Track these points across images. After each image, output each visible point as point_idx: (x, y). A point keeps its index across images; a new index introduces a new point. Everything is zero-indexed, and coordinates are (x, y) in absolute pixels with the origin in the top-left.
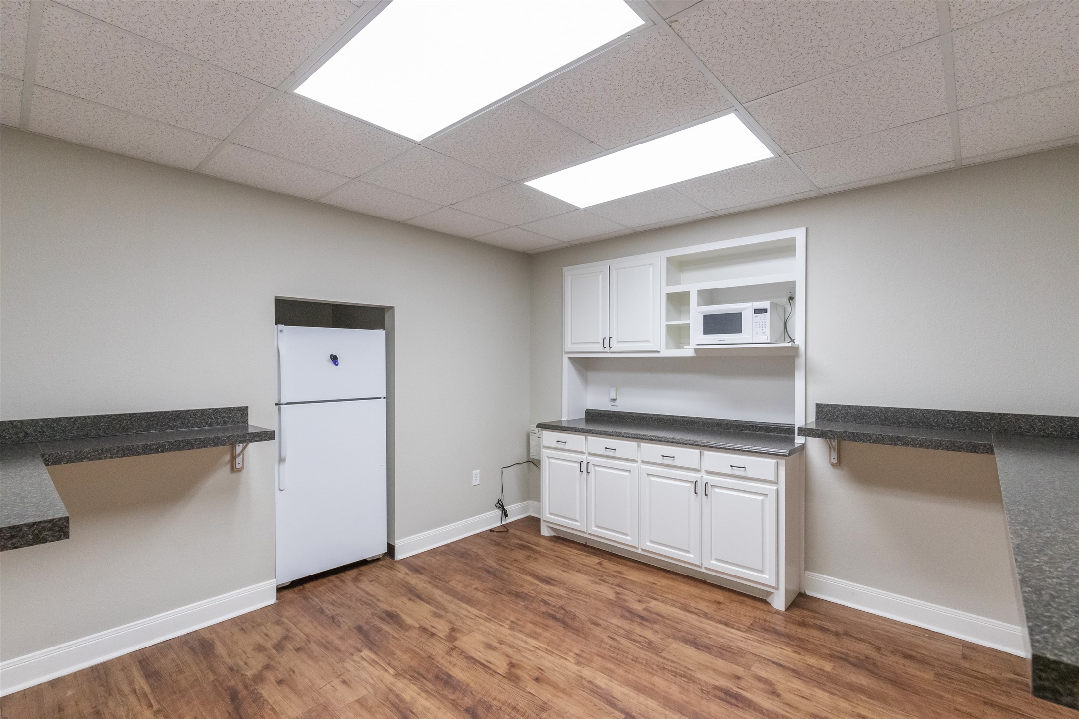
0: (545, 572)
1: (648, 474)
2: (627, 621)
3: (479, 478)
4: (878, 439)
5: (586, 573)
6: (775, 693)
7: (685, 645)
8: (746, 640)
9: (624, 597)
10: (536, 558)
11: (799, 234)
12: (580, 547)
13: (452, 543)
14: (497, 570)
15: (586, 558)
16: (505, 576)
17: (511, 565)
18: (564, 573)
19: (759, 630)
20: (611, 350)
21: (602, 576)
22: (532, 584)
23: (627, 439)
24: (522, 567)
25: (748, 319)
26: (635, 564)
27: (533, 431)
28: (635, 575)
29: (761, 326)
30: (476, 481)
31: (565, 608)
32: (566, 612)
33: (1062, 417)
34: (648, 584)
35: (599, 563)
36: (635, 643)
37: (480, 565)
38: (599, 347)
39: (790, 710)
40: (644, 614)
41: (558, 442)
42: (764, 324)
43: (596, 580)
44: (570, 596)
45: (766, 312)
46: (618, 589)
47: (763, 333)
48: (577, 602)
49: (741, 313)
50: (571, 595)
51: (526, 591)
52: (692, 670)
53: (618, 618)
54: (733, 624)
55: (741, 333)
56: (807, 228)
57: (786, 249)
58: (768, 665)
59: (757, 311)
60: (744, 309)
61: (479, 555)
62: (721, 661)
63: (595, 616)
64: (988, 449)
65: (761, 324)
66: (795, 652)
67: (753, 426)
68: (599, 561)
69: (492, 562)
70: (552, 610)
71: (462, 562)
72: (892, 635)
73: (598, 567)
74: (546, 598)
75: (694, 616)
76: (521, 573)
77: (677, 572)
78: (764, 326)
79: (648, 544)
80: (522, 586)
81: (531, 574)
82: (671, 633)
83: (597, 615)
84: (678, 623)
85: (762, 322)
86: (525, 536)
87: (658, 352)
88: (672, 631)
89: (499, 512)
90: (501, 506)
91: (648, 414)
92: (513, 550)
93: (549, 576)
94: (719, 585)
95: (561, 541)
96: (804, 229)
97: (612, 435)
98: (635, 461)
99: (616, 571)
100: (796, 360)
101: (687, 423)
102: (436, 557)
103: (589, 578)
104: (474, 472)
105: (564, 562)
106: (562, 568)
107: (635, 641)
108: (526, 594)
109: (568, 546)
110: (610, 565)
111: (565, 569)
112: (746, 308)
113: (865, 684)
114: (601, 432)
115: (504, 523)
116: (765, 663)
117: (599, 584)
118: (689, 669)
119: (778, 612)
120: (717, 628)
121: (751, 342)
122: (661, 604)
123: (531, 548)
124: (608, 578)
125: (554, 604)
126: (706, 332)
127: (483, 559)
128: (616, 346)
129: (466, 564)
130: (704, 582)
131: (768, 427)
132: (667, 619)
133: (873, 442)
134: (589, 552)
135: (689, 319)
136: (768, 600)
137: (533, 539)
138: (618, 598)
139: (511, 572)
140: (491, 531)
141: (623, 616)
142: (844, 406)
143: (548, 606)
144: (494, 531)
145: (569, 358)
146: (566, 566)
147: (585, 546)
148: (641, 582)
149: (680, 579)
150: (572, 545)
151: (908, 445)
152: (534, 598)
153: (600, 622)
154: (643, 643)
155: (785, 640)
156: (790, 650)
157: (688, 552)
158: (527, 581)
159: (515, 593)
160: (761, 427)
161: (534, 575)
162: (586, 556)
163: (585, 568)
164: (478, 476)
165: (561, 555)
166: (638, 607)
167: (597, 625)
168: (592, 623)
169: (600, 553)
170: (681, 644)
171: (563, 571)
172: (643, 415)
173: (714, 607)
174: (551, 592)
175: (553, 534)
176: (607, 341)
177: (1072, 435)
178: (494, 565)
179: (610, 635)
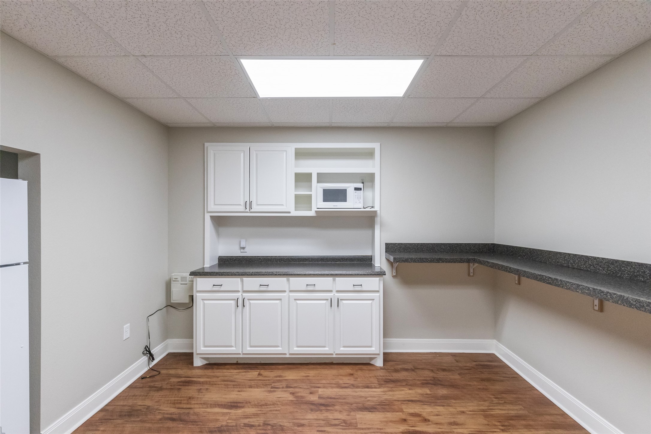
0: (226, 398)
1: (295, 299)
2: (318, 412)
3: (129, 332)
4: (431, 260)
5: (257, 387)
6: (426, 420)
7: (363, 413)
8: (386, 393)
9: (299, 394)
10: (207, 389)
11: (376, 146)
12: (235, 366)
13: (106, 405)
14: (180, 414)
15: (246, 374)
16: (192, 417)
17: (190, 404)
18: (241, 393)
19: (383, 383)
20: (252, 210)
21: (271, 384)
22: (224, 414)
23: (279, 276)
24: (203, 402)
25: (351, 193)
26: (284, 366)
27: (175, 279)
28: (291, 375)
29: (358, 198)
30: (126, 334)
31: (268, 423)
32: (272, 426)
33: (479, 244)
34: (305, 378)
35: (259, 374)
36: (337, 427)
37: (159, 417)
38: (242, 208)
39: (441, 427)
40: (322, 401)
41: (214, 285)
42: (360, 197)
43: (269, 389)
44: (262, 411)
45: (361, 190)
46: (291, 390)
47: (360, 202)
48: (272, 413)
49: (346, 190)
50: (262, 409)
51: (224, 423)
52: (382, 429)
53: (310, 413)
54: (371, 386)
55: (346, 202)
56: (380, 144)
57: (369, 154)
58: (408, 404)
59: (356, 189)
60: (348, 187)
61: (149, 407)
62: (388, 413)
63: (295, 419)
64: (474, 260)
65: (358, 197)
66: (410, 389)
67: (342, 259)
68: (258, 372)
69: (170, 410)
70: (260, 429)
71: (134, 421)
72: (429, 361)
73: (260, 378)
74: (246, 421)
75: (349, 390)
76: (205, 408)
77: (313, 362)
78: (360, 198)
79: (296, 349)
80: (217, 420)
81: (215, 405)
82: (348, 408)
83: (296, 418)
84: (345, 399)
85: (359, 196)
86: (180, 372)
87: (289, 212)
88: (348, 407)
89: (145, 358)
90: (148, 352)
91: (272, 256)
92: (179, 389)
93: (231, 400)
94: (342, 362)
95: (216, 367)
96: (379, 144)
97: (266, 275)
98: (285, 291)
99: (276, 377)
100: (375, 218)
101: (301, 260)
102: (99, 428)
103: (263, 389)
104: (125, 326)
105: (233, 383)
106: (237, 389)
107: (336, 425)
108: (226, 426)
109: (225, 369)
110: (268, 373)
111: (239, 389)
112: (350, 187)
113: (446, 393)
114: (256, 274)
115: (151, 366)
116: (407, 404)
117: (274, 391)
118: (380, 429)
119: (381, 368)
120: (366, 392)
121: (353, 208)
122: (325, 390)
123: (195, 381)
124: (276, 384)
125: (257, 424)
126: (325, 200)
127: (157, 409)
128: (255, 208)
129: (142, 421)
130: (332, 364)
131: (351, 258)
132: (337, 399)
133: (429, 262)
134: (245, 368)
135: (311, 191)
136: (372, 362)
137: (189, 372)
138: (296, 397)
139: (196, 410)
140: (142, 378)
141: (312, 410)
142: (399, 244)
143: (253, 428)
144: (146, 378)
145: (211, 216)
146: (238, 387)
147: (237, 364)
148: (299, 378)
149: (318, 367)
150: (227, 367)
151: (444, 262)
152: (236, 426)
153: (303, 422)
154: (341, 424)
155: (400, 384)
156: (407, 389)
157: (324, 347)
158: (218, 413)
159: (216, 429)
160: (347, 259)
161: (218, 405)
162: (245, 372)
163: (253, 383)
164: (128, 330)
165: (226, 378)
166: (314, 398)
167: (302, 425)
168: (298, 426)
169: (254, 366)
170: (360, 413)
171: (239, 391)
172: (269, 258)
173: (351, 378)
174: (246, 414)
175: (205, 362)
176: (249, 204)
177: (482, 251)
178: (173, 410)
179: (318, 429)
